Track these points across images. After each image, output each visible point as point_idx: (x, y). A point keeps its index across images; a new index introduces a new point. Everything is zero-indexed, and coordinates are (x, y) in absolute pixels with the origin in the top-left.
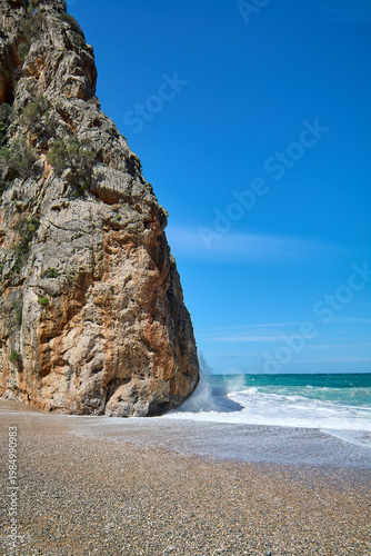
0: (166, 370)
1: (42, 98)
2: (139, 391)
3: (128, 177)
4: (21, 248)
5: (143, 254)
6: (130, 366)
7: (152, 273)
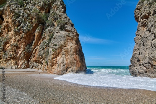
0: (79, 65)
1: (55, 12)
2: (73, 69)
3: (72, 27)
4: (49, 40)
5: (74, 42)
6: (71, 64)
7: (76, 45)
